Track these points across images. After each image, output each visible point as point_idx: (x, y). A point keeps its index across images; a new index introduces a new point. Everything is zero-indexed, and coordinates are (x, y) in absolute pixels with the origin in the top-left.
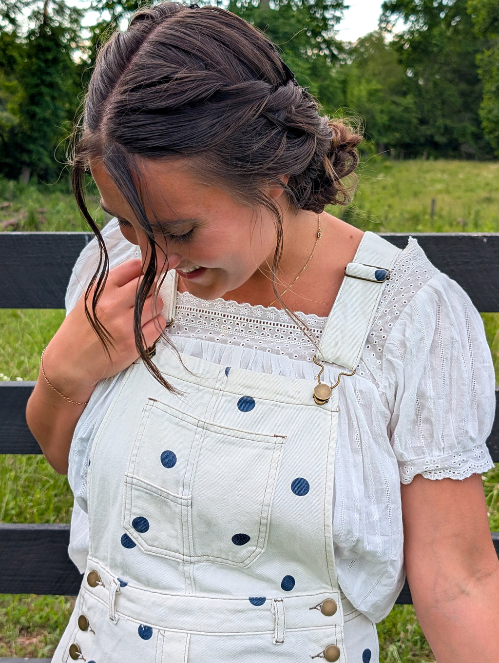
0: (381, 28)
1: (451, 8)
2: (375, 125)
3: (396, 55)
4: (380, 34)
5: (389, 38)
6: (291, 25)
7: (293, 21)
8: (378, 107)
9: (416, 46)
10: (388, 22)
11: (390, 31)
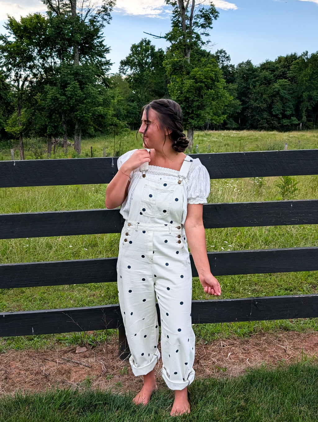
0: (120, 72)
1: (150, 63)
2: (121, 115)
3: (128, 84)
4: (119, 75)
5: (124, 77)
6: (89, 72)
7: (90, 71)
8: (122, 107)
9: (136, 80)
10: (124, 70)
11: (125, 74)
